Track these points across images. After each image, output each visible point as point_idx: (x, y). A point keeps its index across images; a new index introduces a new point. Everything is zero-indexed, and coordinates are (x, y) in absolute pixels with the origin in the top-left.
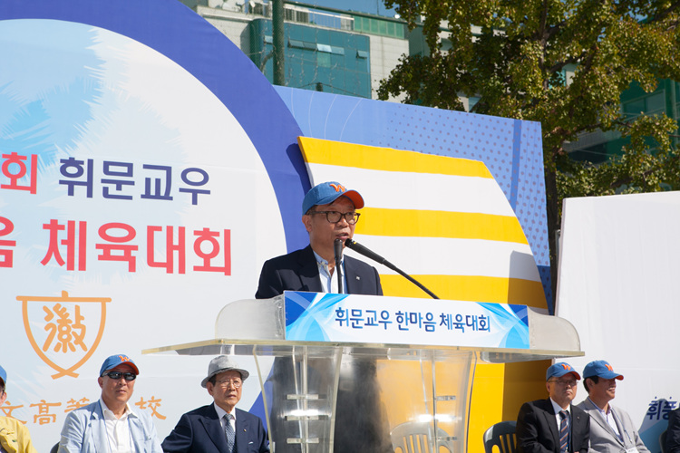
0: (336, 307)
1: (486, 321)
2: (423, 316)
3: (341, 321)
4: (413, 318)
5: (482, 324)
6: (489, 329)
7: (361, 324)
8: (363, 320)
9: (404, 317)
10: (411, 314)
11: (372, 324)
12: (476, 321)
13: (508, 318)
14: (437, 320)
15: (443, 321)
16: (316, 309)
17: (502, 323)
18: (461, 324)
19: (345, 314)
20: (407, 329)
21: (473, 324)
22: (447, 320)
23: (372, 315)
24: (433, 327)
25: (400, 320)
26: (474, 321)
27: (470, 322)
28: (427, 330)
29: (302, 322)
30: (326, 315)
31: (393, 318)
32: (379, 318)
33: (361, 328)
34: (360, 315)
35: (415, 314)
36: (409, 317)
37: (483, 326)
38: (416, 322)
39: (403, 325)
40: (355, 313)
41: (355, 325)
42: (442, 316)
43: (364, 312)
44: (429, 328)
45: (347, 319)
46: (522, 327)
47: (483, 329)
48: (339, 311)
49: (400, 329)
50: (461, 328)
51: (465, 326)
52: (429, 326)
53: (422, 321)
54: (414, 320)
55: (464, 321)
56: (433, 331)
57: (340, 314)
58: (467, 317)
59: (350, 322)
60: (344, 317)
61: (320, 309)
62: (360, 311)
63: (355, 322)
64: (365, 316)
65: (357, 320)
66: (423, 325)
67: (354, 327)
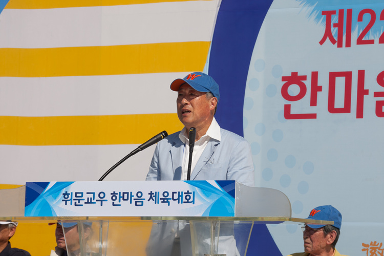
0: (64, 191)
1: (192, 195)
2: (134, 194)
3: (66, 201)
4: (125, 196)
5: (187, 198)
6: (193, 202)
7: (82, 202)
8: (84, 200)
9: (118, 196)
10: (124, 193)
11: (91, 203)
12: (182, 196)
13: (214, 192)
14: (146, 196)
15: (151, 197)
16: (48, 193)
17: (207, 196)
18: (168, 199)
19: (70, 196)
20: (120, 205)
21: (178, 199)
22: (155, 196)
23: (91, 196)
24: (142, 202)
25: (114, 198)
26: (179, 196)
27: (176, 196)
28: (136, 205)
29: (37, 202)
30: (55, 198)
31: (108, 197)
32: (97, 198)
33: (82, 205)
34: (82, 196)
35: (128, 193)
36: (122, 195)
37: (188, 200)
38: (127, 199)
39: (116, 202)
40: (78, 195)
41: (77, 204)
42: (151, 194)
43: (85, 194)
44: (138, 203)
45: (71, 200)
46: (228, 199)
47: (188, 202)
48: (66, 194)
49: (113, 204)
50: (168, 202)
51: (171, 201)
52: (139, 201)
53: (133, 198)
54: (126, 198)
55: (170, 196)
56: (142, 205)
57: (66, 196)
58: (173, 193)
59: (74, 202)
60: (69, 198)
61: (50, 194)
62: (82, 193)
63: (77, 201)
64: (85, 197)
65: (79, 200)
66: (134, 202)
67: (76, 205)
